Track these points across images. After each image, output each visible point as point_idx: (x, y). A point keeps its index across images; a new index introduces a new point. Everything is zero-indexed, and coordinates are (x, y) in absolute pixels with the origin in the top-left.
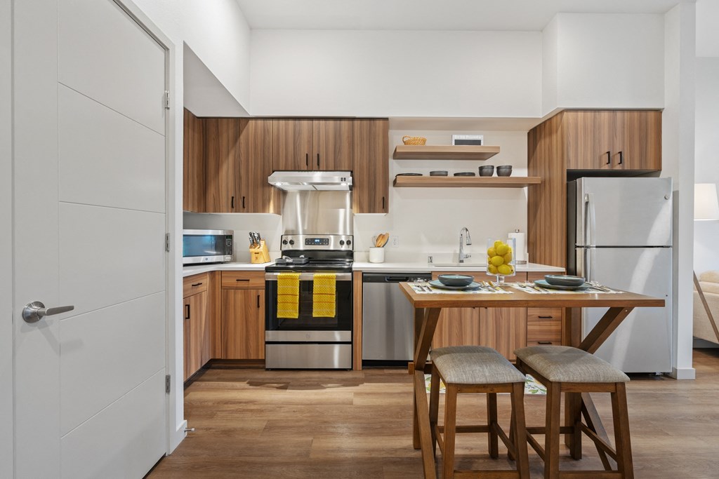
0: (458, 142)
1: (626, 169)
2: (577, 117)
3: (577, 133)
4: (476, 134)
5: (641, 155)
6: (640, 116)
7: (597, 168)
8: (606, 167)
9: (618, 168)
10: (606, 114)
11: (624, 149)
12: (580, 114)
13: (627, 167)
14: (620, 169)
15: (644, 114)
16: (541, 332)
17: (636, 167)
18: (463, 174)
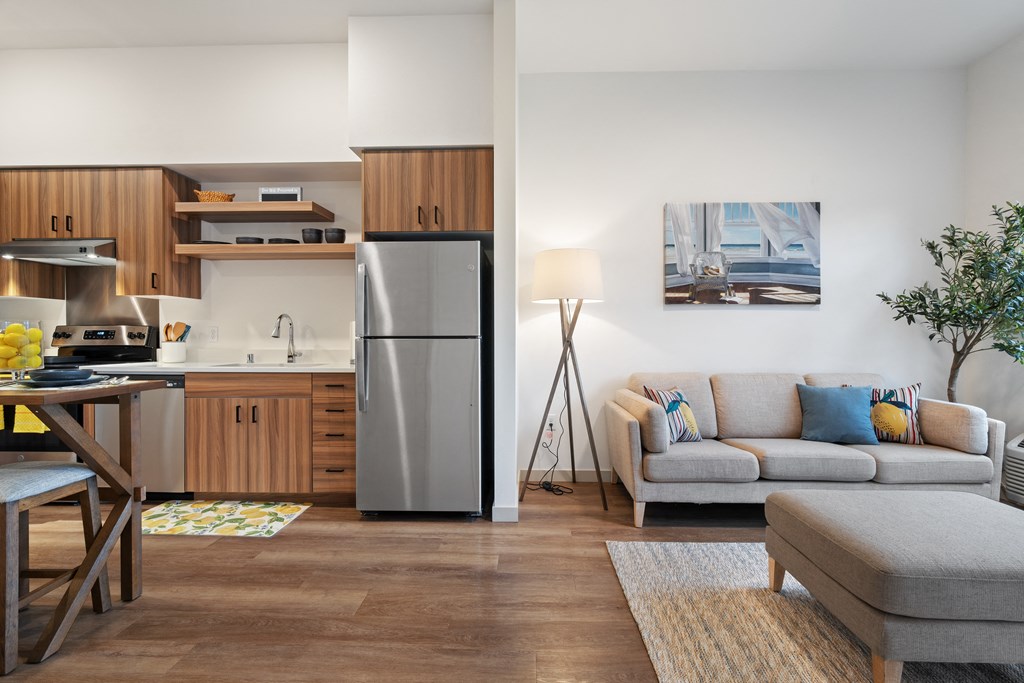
0: (266, 198)
1: (446, 229)
2: (379, 160)
3: (378, 182)
4: (290, 186)
5: (467, 210)
6: (466, 156)
7: (406, 229)
8: (417, 228)
9: (435, 228)
10: (418, 156)
11: (443, 203)
12: (384, 156)
13: (448, 228)
14: (439, 230)
15: (471, 153)
16: (332, 455)
17: (461, 228)
18: (278, 241)
